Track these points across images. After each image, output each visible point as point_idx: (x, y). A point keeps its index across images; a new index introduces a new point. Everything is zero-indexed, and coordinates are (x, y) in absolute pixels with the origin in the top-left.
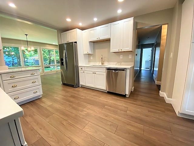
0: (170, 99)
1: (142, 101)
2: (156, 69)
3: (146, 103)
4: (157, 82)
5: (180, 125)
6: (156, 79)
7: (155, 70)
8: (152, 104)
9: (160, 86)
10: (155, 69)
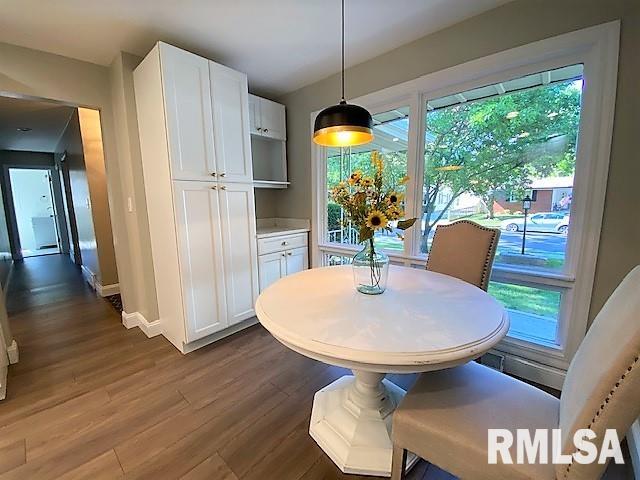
0: (156, 323)
1: (74, 375)
2: (88, 245)
3: (92, 373)
4: (102, 290)
5: (195, 371)
6: (99, 278)
7: (86, 250)
8: (111, 367)
9: (118, 297)
10: (82, 245)
